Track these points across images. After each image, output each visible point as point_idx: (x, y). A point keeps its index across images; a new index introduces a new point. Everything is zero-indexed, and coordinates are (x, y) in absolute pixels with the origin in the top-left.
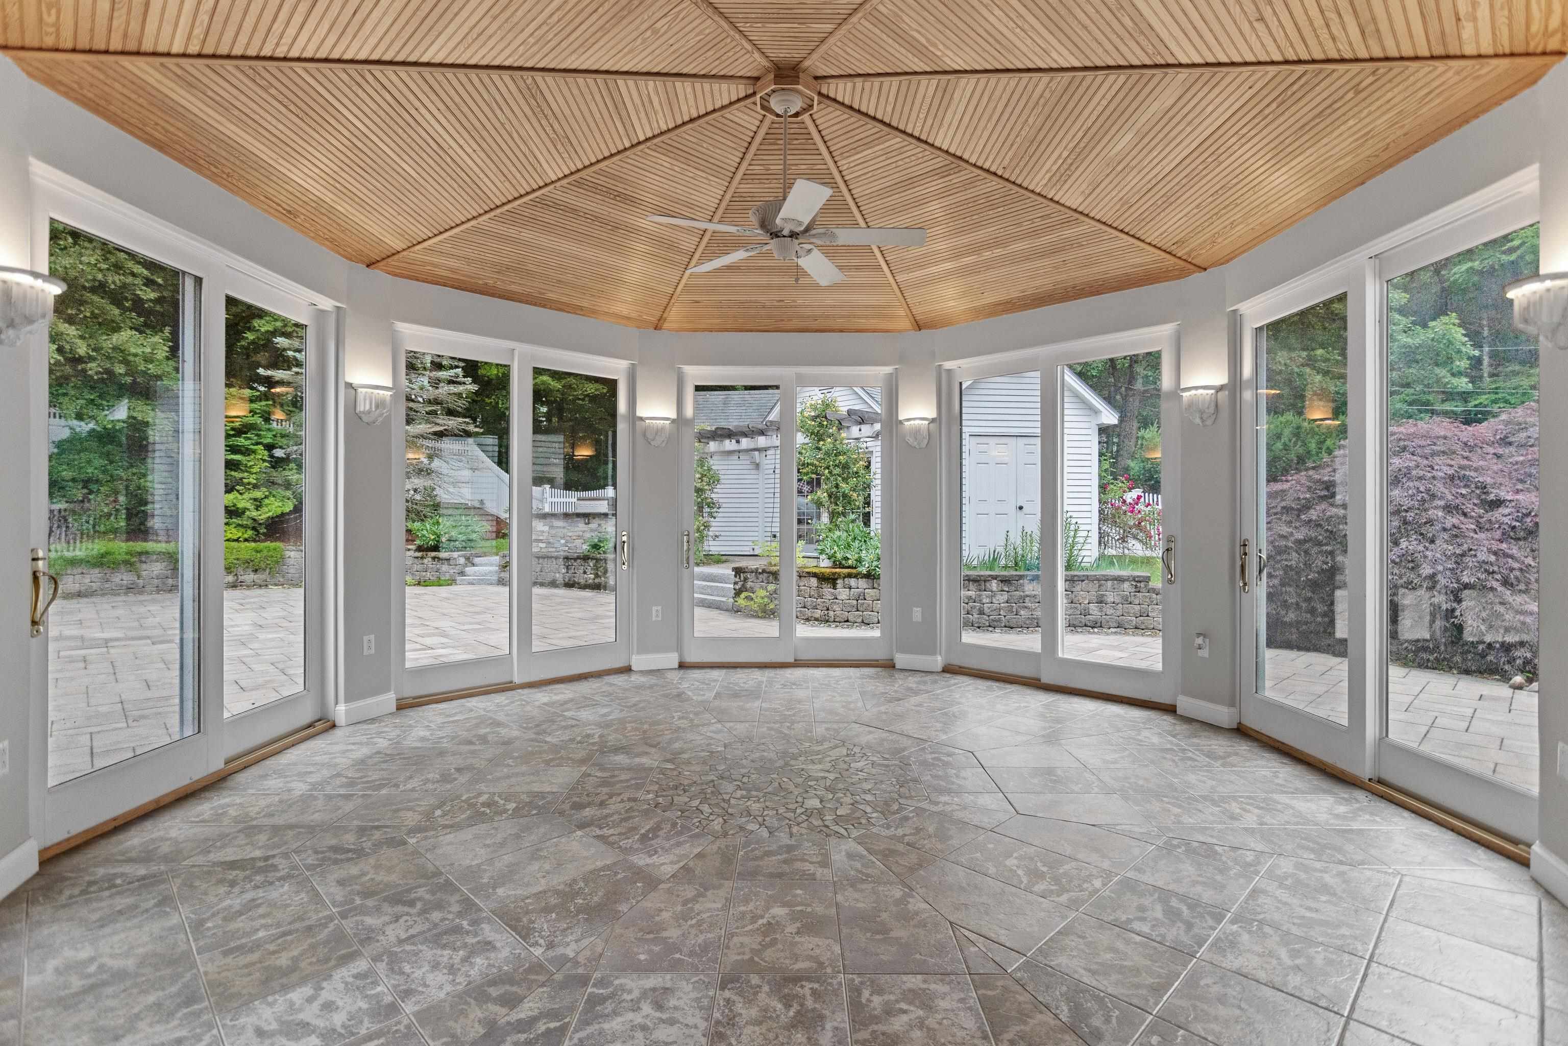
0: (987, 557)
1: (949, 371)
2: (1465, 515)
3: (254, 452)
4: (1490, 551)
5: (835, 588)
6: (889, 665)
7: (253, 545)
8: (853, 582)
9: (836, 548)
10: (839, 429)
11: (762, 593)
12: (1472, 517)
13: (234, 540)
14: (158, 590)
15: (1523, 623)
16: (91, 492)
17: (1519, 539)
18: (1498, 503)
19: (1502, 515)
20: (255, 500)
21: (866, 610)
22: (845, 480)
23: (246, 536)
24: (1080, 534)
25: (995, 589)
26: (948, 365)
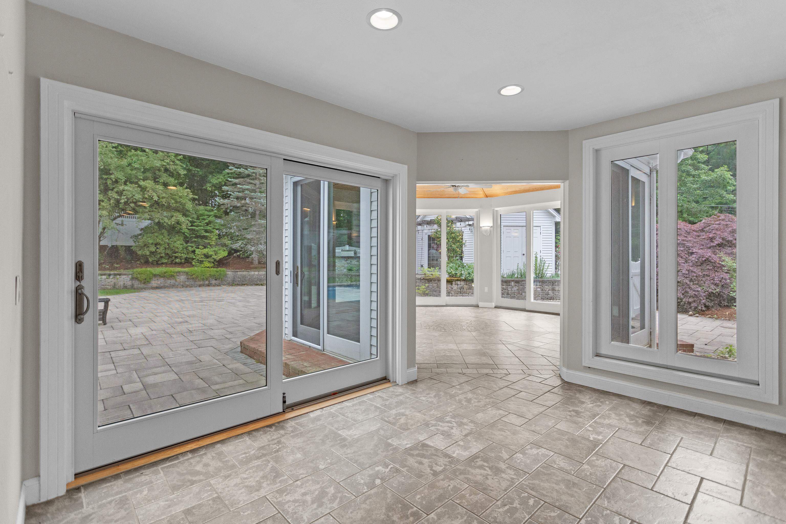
0: (510, 274)
1: (497, 211)
2: (682, 257)
3: (213, 232)
4: (686, 270)
5: (452, 285)
6: (477, 306)
7: (215, 269)
8: (459, 282)
9: (452, 270)
10: (452, 224)
11: (424, 287)
12: (684, 258)
13: (208, 267)
14: (183, 286)
15: (695, 294)
16: (157, 248)
17: (698, 266)
18: (692, 253)
19: (693, 258)
20: (215, 251)
21: (464, 293)
22: (454, 244)
23: (211, 266)
24: (546, 265)
25: (513, 285)
26: (496, 209)
